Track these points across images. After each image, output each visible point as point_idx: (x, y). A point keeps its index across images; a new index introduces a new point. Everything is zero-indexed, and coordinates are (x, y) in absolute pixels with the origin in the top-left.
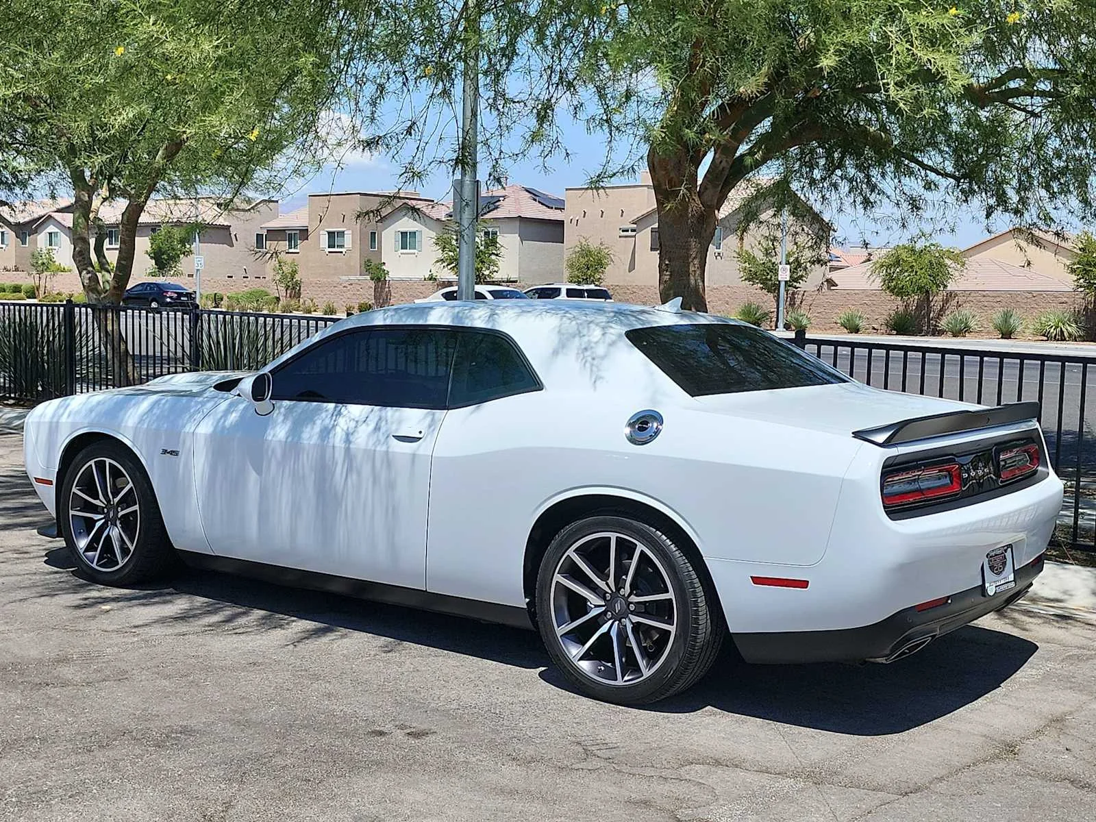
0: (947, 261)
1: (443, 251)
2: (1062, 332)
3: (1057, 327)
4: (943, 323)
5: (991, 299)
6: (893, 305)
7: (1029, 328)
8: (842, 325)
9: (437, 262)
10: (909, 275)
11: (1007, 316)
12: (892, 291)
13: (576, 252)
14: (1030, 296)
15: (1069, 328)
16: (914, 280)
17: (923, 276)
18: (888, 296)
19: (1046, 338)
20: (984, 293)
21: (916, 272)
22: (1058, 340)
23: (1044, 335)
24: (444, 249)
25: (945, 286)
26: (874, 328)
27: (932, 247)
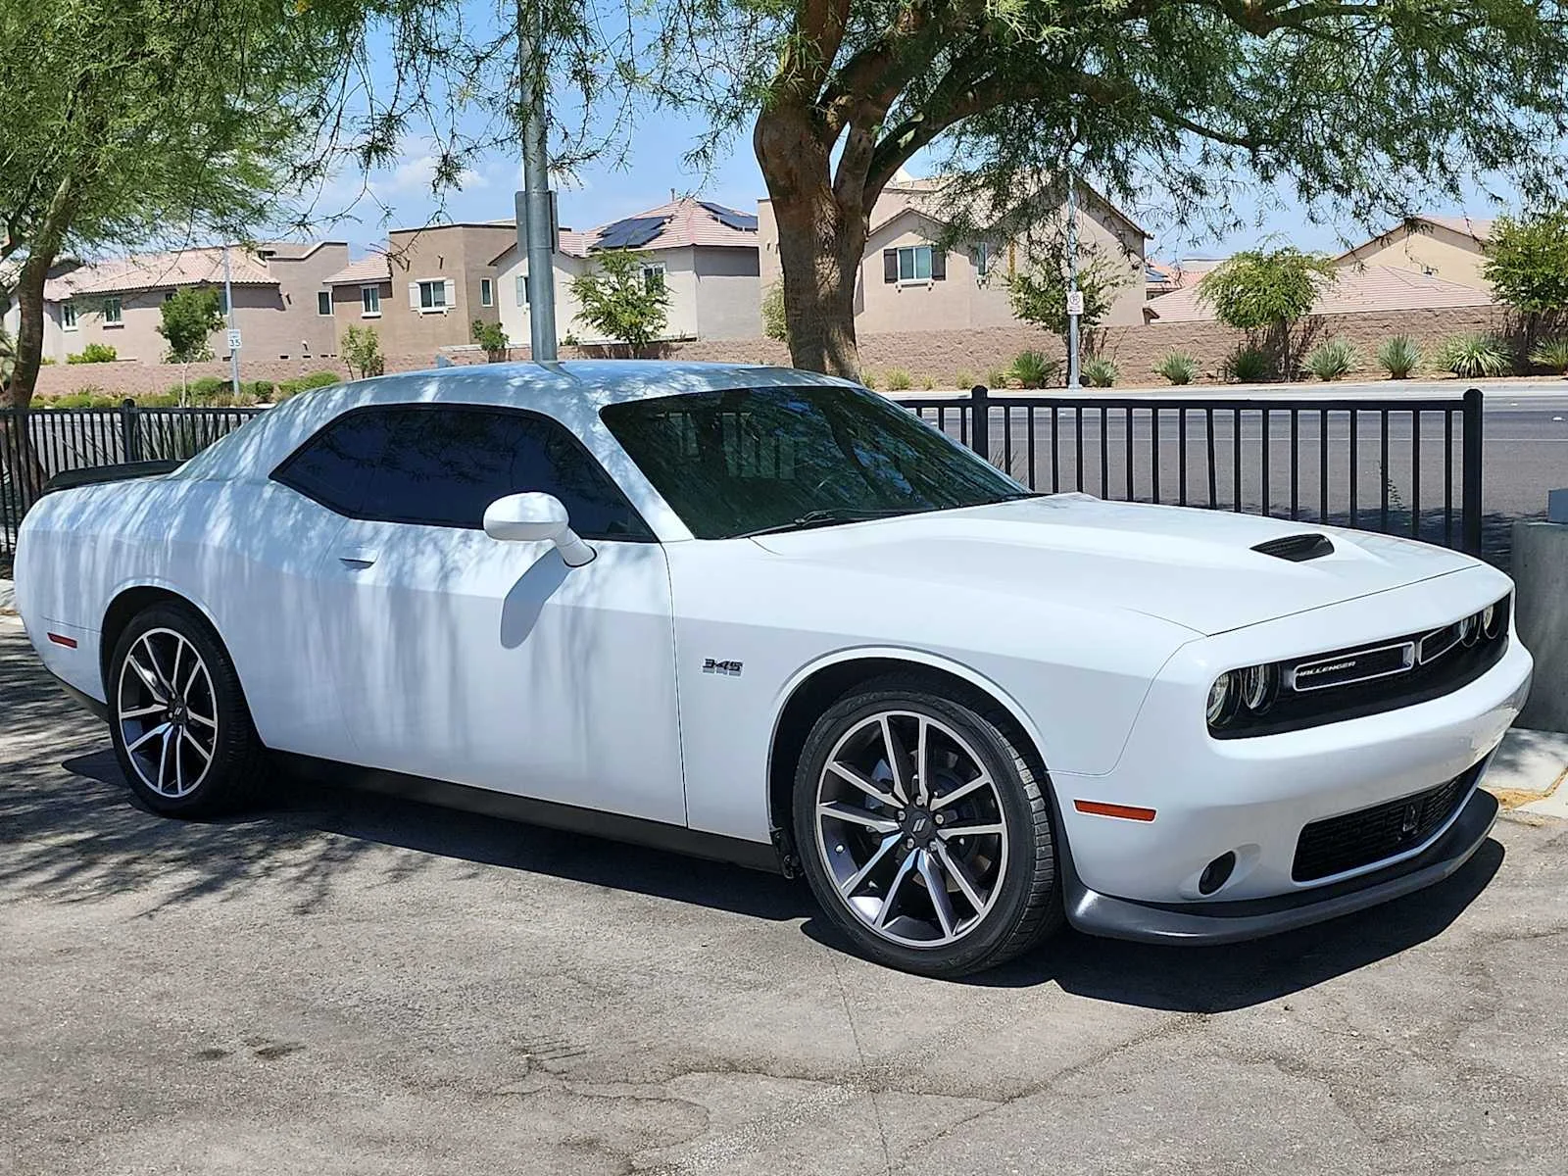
0: (1310, 273)
1: (584, 301)
2: (1478, 364)
3: (1471, 358)
4: (1307, 362)
5: (1374, 323)
6: (1233, 341)
7: (1431, 363)
8: (1164, 374)
9: (577, 317)
10: (1254, 297)
11: (1398, 347)
12: (1231, 320)
13: (776, 292)
14: (1430, 315)
15: (1488, 358)
16: (1262, 302)
17: (1274, 295)
18: (1227, 327)
19: (1455, 375)
20: (1365, 315)
21: (1265, 290)
22: (1474, 377)
23: (1453, 371)
24: (585, 298)
25: (1309, 309)
26: (1210, 376)
27: (1287, 253)
